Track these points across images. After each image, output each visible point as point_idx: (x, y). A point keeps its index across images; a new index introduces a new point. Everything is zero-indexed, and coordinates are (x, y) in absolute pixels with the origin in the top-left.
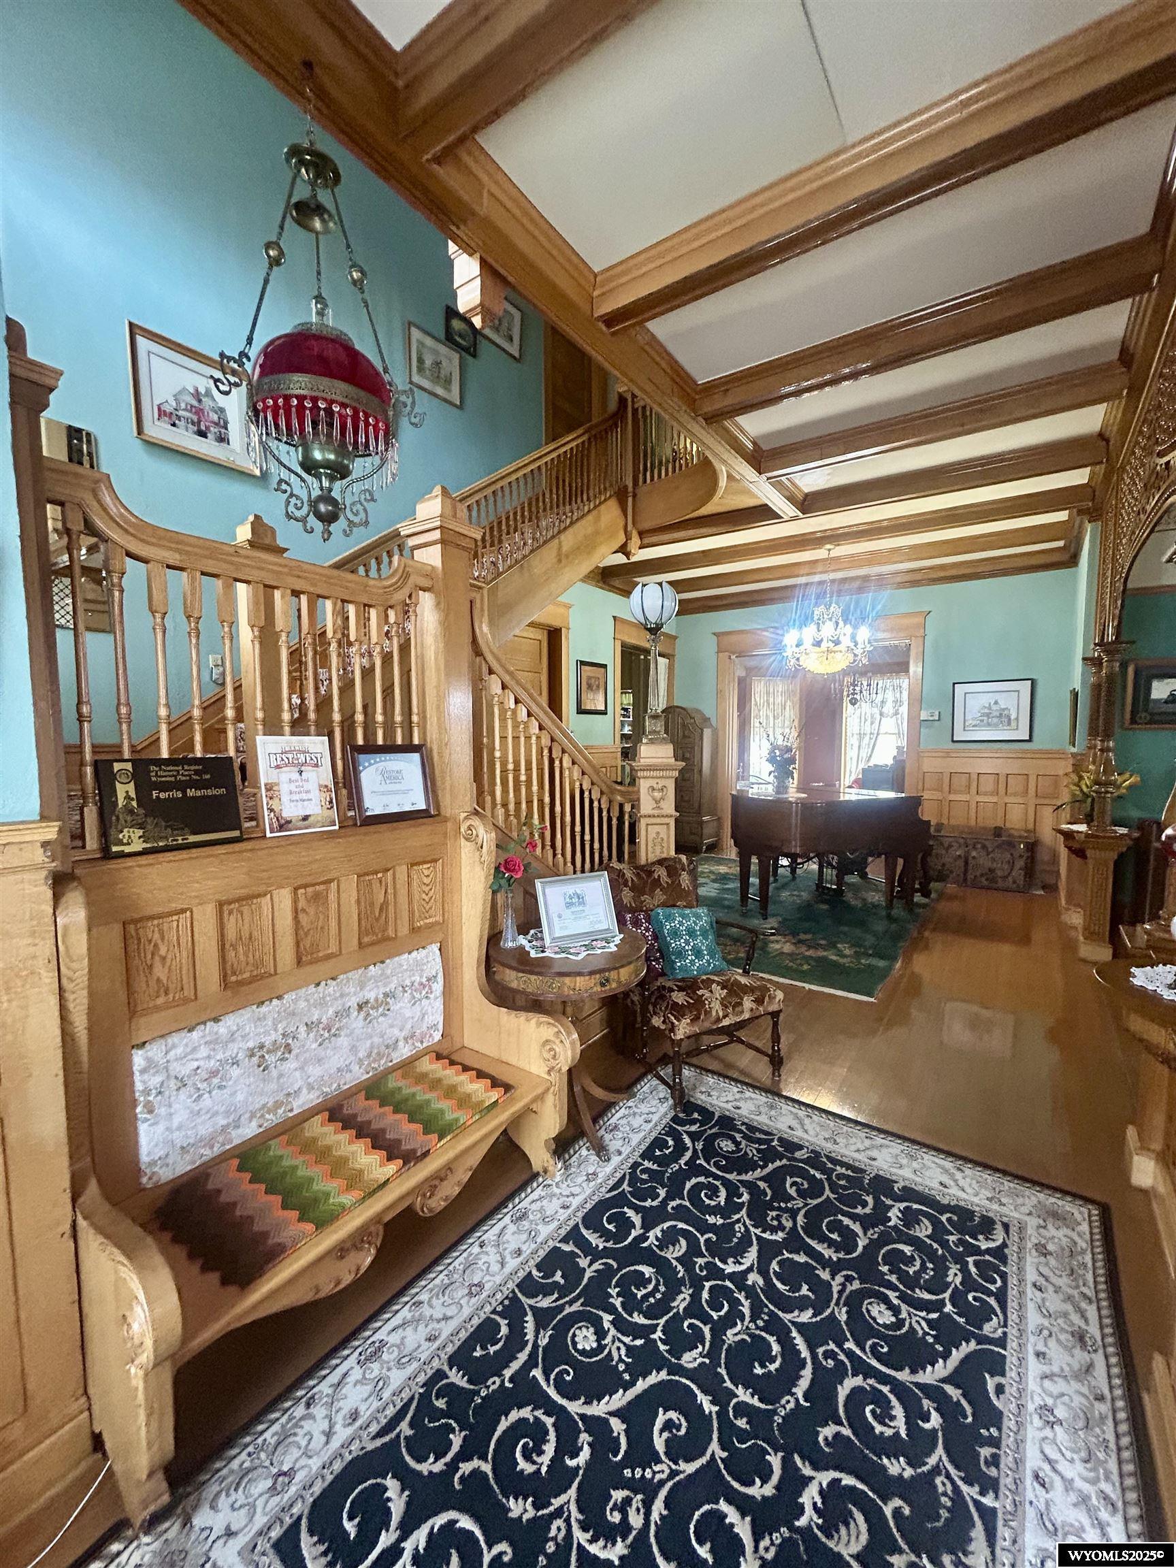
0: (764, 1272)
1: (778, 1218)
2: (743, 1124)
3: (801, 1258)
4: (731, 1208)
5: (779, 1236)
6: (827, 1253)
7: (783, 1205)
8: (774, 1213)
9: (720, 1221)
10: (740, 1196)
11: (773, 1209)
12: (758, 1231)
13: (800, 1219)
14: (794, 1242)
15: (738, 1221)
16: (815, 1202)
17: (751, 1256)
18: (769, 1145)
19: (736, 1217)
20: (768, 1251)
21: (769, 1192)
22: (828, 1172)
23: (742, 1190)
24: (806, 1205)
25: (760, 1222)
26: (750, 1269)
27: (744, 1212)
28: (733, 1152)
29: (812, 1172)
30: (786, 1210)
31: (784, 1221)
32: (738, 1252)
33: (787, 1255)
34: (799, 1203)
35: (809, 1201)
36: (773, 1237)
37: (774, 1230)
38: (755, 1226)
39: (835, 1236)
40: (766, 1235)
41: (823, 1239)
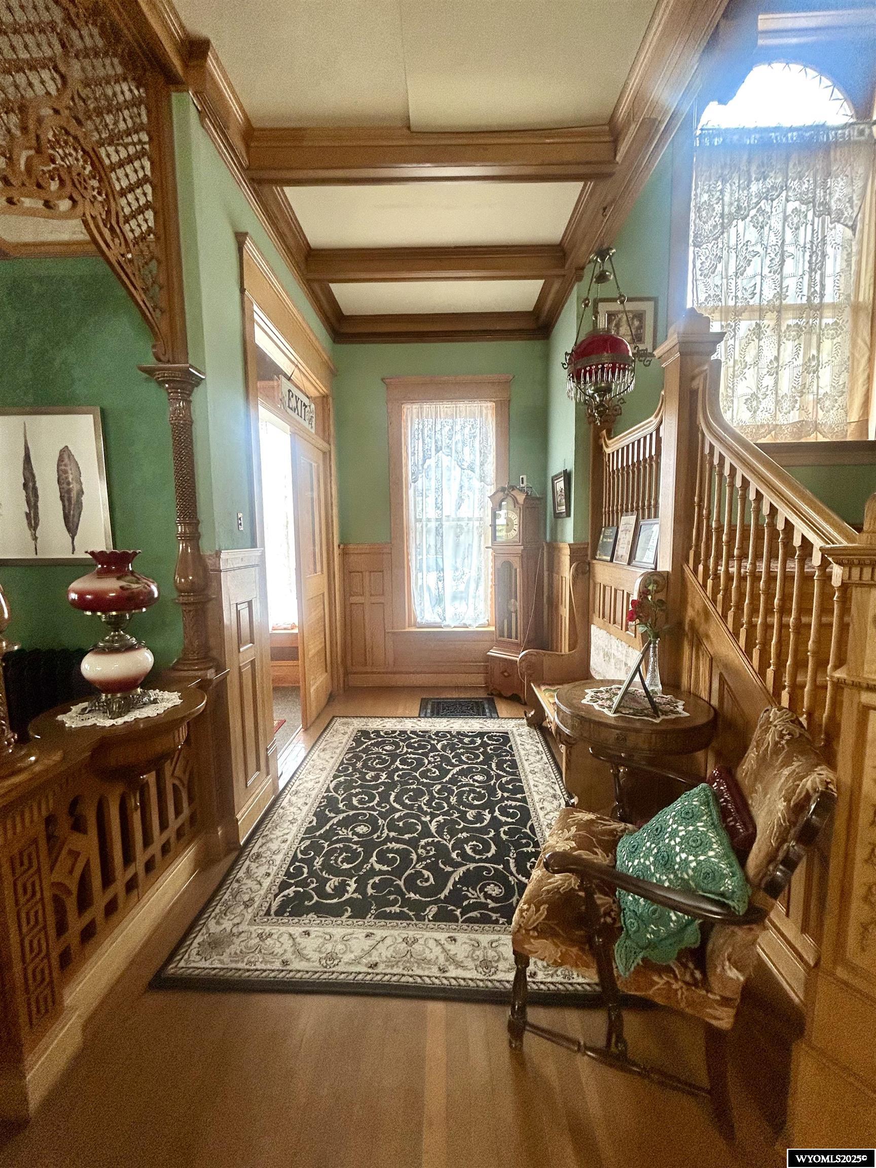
0: (424, 824)
1: (428, 852)
2: (496, 922)
3: (406, 837)
4: (459, 845)
5: (423, 842)
6: (394, 845)
7: (429, 861)
8: (432, 853)
9: (459, 836)
10: (458, 855)
11: (434, 856)
12: (436, 840)
13: (414, 856)
14: (414, 843)
15: (450, 840)
16: (408, 872)
17: (433, 827)
18: (463, 908)
19: (452, 842)
20: (426, 833)
21: (442, 866)
22: (406, 902)
23: (459, 859)
24: (414, 867)
25: (437, 845)
26: (431, 821)
27: (450, 846)
28: (485, 886)
29: (418, 897)
30: (425, 859)
31: (424, 851)
32: (440, 827)
33: (415, 835)
34: (419, 867)
35: (413, 871)
36: (426, 840)
37: (428, 844)
38: (439, 841)
39: (391, 855)
40: (430, 840)
41: (397, 851)
